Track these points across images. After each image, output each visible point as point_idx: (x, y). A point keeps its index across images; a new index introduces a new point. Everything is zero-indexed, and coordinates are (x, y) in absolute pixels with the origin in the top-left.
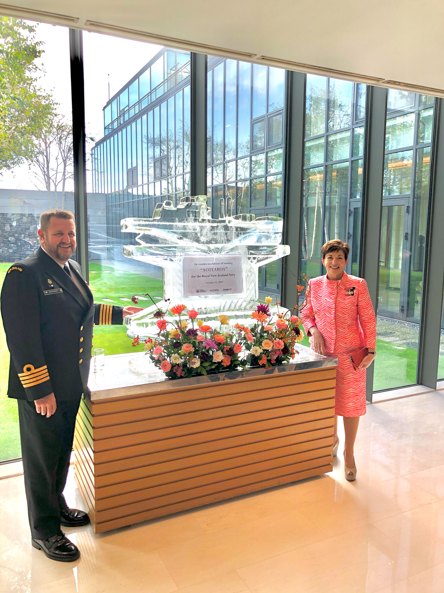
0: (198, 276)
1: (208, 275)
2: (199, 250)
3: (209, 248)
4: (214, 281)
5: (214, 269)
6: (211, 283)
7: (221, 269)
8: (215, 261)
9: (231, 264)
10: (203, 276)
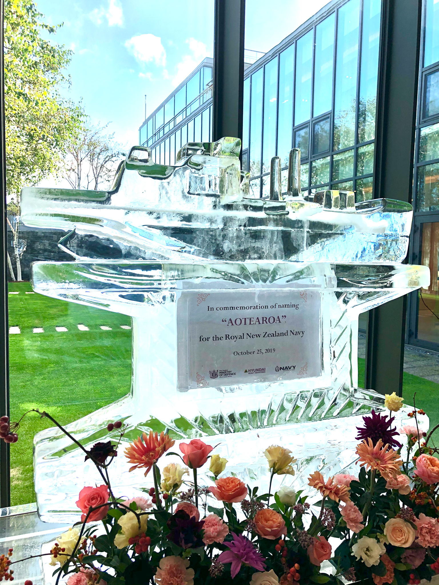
0: (216, 338)
1: (239, 333)
2: (219, 276)
3: (243, 269)
4: (255, 349)
5: (254, 320)
6: (247, 353)
7: (272, 320)
8: (257, 300)
9: (296, 306)
10: (227, 337)
